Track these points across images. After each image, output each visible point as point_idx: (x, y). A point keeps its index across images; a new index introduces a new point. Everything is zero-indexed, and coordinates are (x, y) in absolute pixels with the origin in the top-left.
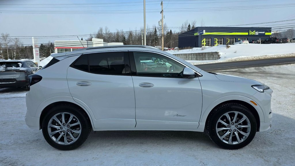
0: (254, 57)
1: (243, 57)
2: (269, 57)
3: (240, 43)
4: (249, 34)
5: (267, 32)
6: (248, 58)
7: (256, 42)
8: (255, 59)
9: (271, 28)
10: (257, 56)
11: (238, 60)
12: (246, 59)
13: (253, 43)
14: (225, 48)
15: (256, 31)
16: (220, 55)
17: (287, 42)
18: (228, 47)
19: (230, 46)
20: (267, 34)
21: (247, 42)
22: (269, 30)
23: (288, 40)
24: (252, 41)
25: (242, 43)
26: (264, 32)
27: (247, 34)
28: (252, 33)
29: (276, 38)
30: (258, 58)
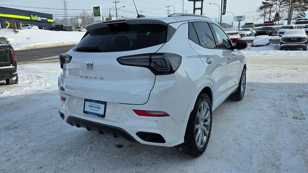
0: (53, 44)
1: (40, 44)
2: (66, 44)
3: (29, 28)
4: (31, 18)
5: (49, 19)
6: (47, 45)
7: (46, 28)
8: (54, 46)
9: (52, 15)
10: (55, 43)
11: (37, 47)
12: (45, 46)
13: (43, 29)
14: (13, 33)
15: (38, 17)
16: (9, 41)
17: (72, 30)
18: (16, 32)
19: (18, 31)
20: (49, 20)
21: (37, 27)
22: (50, 16)
23: (73, 29)
24: (41, 26)
25: (31, 29)
26: (46, 19)
27: (29, 18)
28: (35, 17)
29: (62, 26)
30: (57, 45)
